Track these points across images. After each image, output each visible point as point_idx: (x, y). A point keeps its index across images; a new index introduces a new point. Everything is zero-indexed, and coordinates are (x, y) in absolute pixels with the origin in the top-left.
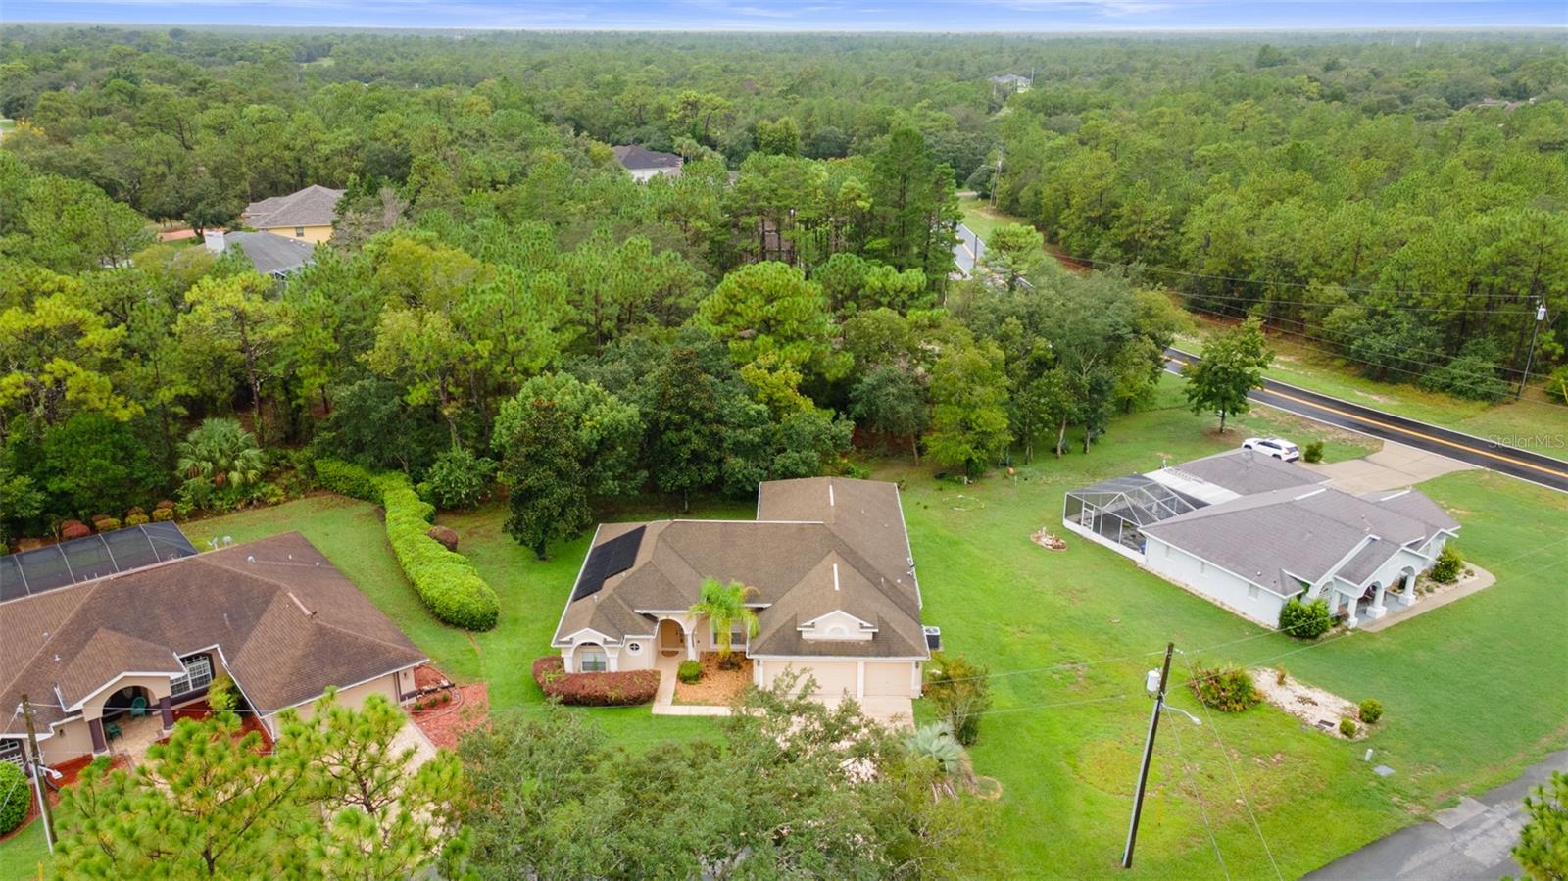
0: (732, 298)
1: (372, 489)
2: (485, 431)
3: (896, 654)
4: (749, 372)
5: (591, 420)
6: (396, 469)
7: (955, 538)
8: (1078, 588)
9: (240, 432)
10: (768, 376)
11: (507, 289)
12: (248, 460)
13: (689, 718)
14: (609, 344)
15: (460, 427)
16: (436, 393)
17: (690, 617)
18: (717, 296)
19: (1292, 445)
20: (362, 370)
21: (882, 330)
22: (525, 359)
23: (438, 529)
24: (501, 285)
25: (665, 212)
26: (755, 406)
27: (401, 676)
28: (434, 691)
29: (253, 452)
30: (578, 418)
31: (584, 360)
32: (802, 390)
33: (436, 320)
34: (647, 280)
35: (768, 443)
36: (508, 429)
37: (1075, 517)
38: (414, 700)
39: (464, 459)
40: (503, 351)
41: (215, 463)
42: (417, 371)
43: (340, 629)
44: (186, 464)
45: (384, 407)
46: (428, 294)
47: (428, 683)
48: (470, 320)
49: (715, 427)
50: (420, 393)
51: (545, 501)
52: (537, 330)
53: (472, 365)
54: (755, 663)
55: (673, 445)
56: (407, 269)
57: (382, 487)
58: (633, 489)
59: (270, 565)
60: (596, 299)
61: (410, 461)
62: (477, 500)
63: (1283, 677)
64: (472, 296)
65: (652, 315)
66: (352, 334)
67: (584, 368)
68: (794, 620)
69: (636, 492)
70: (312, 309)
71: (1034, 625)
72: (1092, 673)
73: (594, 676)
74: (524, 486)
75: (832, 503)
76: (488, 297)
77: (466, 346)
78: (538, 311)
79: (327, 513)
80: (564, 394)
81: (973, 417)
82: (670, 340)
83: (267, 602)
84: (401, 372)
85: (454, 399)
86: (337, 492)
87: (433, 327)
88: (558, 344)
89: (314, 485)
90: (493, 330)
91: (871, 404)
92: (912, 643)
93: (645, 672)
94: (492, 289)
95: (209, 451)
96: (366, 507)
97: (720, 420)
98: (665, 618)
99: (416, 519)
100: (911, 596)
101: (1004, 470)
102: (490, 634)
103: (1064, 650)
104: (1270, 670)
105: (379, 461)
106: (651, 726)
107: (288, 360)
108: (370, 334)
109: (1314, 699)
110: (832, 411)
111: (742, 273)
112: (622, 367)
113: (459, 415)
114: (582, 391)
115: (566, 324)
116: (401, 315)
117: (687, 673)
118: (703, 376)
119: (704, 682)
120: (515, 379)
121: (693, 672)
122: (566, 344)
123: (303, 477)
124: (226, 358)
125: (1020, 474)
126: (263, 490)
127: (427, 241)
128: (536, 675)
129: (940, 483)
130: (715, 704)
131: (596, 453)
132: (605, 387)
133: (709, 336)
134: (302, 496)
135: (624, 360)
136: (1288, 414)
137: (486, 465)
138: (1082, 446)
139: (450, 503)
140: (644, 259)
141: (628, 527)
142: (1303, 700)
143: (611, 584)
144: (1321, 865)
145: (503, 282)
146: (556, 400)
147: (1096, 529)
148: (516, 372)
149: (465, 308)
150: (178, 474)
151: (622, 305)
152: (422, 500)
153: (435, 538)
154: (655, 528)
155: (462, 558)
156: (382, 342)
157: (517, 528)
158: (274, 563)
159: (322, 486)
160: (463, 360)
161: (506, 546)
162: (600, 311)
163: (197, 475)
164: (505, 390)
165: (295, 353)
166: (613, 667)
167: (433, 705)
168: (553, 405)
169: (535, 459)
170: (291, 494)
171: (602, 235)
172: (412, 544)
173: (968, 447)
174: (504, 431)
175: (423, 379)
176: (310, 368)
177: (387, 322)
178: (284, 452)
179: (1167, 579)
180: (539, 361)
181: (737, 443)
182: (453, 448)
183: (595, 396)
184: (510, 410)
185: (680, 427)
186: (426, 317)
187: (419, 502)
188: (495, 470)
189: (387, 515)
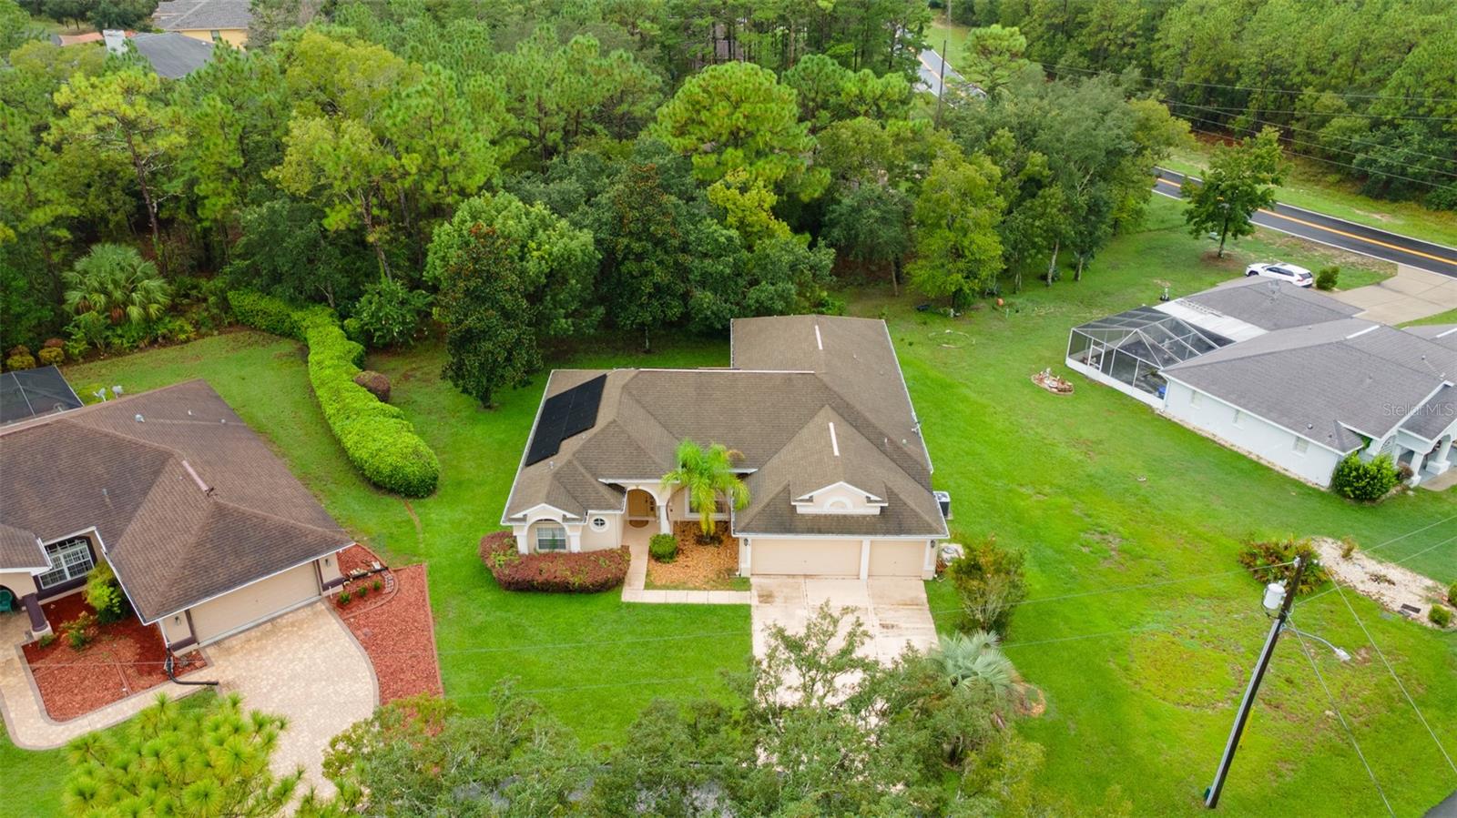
0: (696, 106)
1: (294, 325)
2: (418, 259)
3: (909, 532)
4: (717, 191)
5: (538, 249)
6: (320, 303)
7: (948, 380)
8: (1094, 439)
9: (136, 261)
10: (739, 197)
11: (436, 92)
12: (147, 291)
13: (667, 607)
14: (555, 159)
15: (389, 255)
16: (359, 216)
17: (665, 488)
18: (677, 102)
19: (1305, 271)
20: (273, 189)
21: (862, 143)
22: (460, 176)
23: (368, 375)
24: (428, 88)
25: (611, 12)
26: (724, 232)
27: (322, 564)
28: (364, 576)
29: (154, 284)
30: (523, 246)
31: (528, 178)
32: (777, 212)
33: (354, 129)
34: (596, 84)
35: (739, 275)
36: (443, 258)
37: (1080, 355)
38: (339, 588)
39: (393, 293)
40: (434, 167)
41: (108, 294)
42: (336, 190)
43: (243, 507)
44: (74, 297)
45: (299, 232)
46: (347, 100)
47: (356, 566)
48: (394, 130)
49: (681, 257)
50: (340, 216)
51: (488, 345)
52: (473, 142)
53: (399, 184)
54: (741, 543)
55: (633, 277)
56: (320, 69)
57: (304, 324)
58: (588, 326)
59: (162, 425)
60: (540, 106)
61: (334, 294)
62: (414, 339)
63: (1350, 550)
64: (396, 101)
65: (601, 127)
66: (258, 146)
67: (528, 187)
68: (787, 491)
69: (592, 331)
70: (207, 115)
71: (1052, 485)
72: (1126, 545)
73: (553, 558)
74: (463, 327)
75: (821, 347)
76: (413, 102)
77: (391, 161)
78: (474, 121)
79: (243, 353)
80: (506, 218)
81: (966, 243)
82: (626, 156)
83: (157, 473)
84: (317, 191)
85: (379, 224)
86: (254, 328)
87: (351, 139)
88: (497, 159)
89: (228, 321)
90: (421, 142)
91: (849, 228)
92: (927, 518)
93: (612, 551)
94: (418, 92)
95: (101, 284)
96: (287, 346)
97: (684, 248)
98: (634, 488)
99: (342, 363)
100: (919, 459)
101: (991, 300)
102: (430, 501)
103: (1090, 516)
104: (1330, 540)
105: (301, 293)
106: (622, 618)
107: (186, 177)
108: (279, 147)
109: (1389, 577)
110: (808, 236)
111: (706, 76)
112: (571, 185)
113: (387, 242)
114: (527, 214)
115: (506, 136)
116: (312, 123)
117: (660, 550)
118: (666, 197)
119: (681, 559)
120: (449, 200)
121: (666, 548)
122: (507, 158)
123: (215, 311)
124: (117, 173)
125: (1010, 305)
126: (170, 326)
127: (344, 39)
128: (485, 555)
129: (923, 315)
130: (695, 588)
131: (545, 286)
132: (554, 210)
133: (670, 150)
134: (216, 333)
135: (574, 178)
136: (1287, 236)
137: (420, 299)
138: (1074, 273)
139: (381, 341)
140: (592, 59)
141: (586, 375)
142: (1377, 578)
143: (570, 446)
144: (1440, 799)
145: (430, 83)
146: (498, 225)
147: (1105, 370)
148: (450, 192)
149: (388, 116)
150: (66, 307)
151: (569, 113)
152: (349, 338)
153: (364, 385)
154: (618, 377)
155: (395, 410)
156: (292, 156)
157: (457, 374)
158: (168, 422)
159: (238, 321)
160: (387, 176)
161: (446, 395)
162: (545, 120)
163: (89, 309)
164: (440, 212)
165: (193, 169)
166: (575, 546)
167: (361, 596)
168: (494, 232)
169: (475, 297)
170: (203, 330)
171: (544, 32)
172: (337, 392)
173: (960, 276)
174: (437, 262)
175: (343, 200)
176: (212, 186)
177: (296, 132)
178: (195, 281)
179: (1191, 428)
180: (477, 179)
181: (705, 275)
182: (383, 280)
183: (543, 220)
184: (444, 237)
185: (640, 257)
186: (344, 125)
187: (346, 341)
188: (432, 305)
189: (310, 358)
